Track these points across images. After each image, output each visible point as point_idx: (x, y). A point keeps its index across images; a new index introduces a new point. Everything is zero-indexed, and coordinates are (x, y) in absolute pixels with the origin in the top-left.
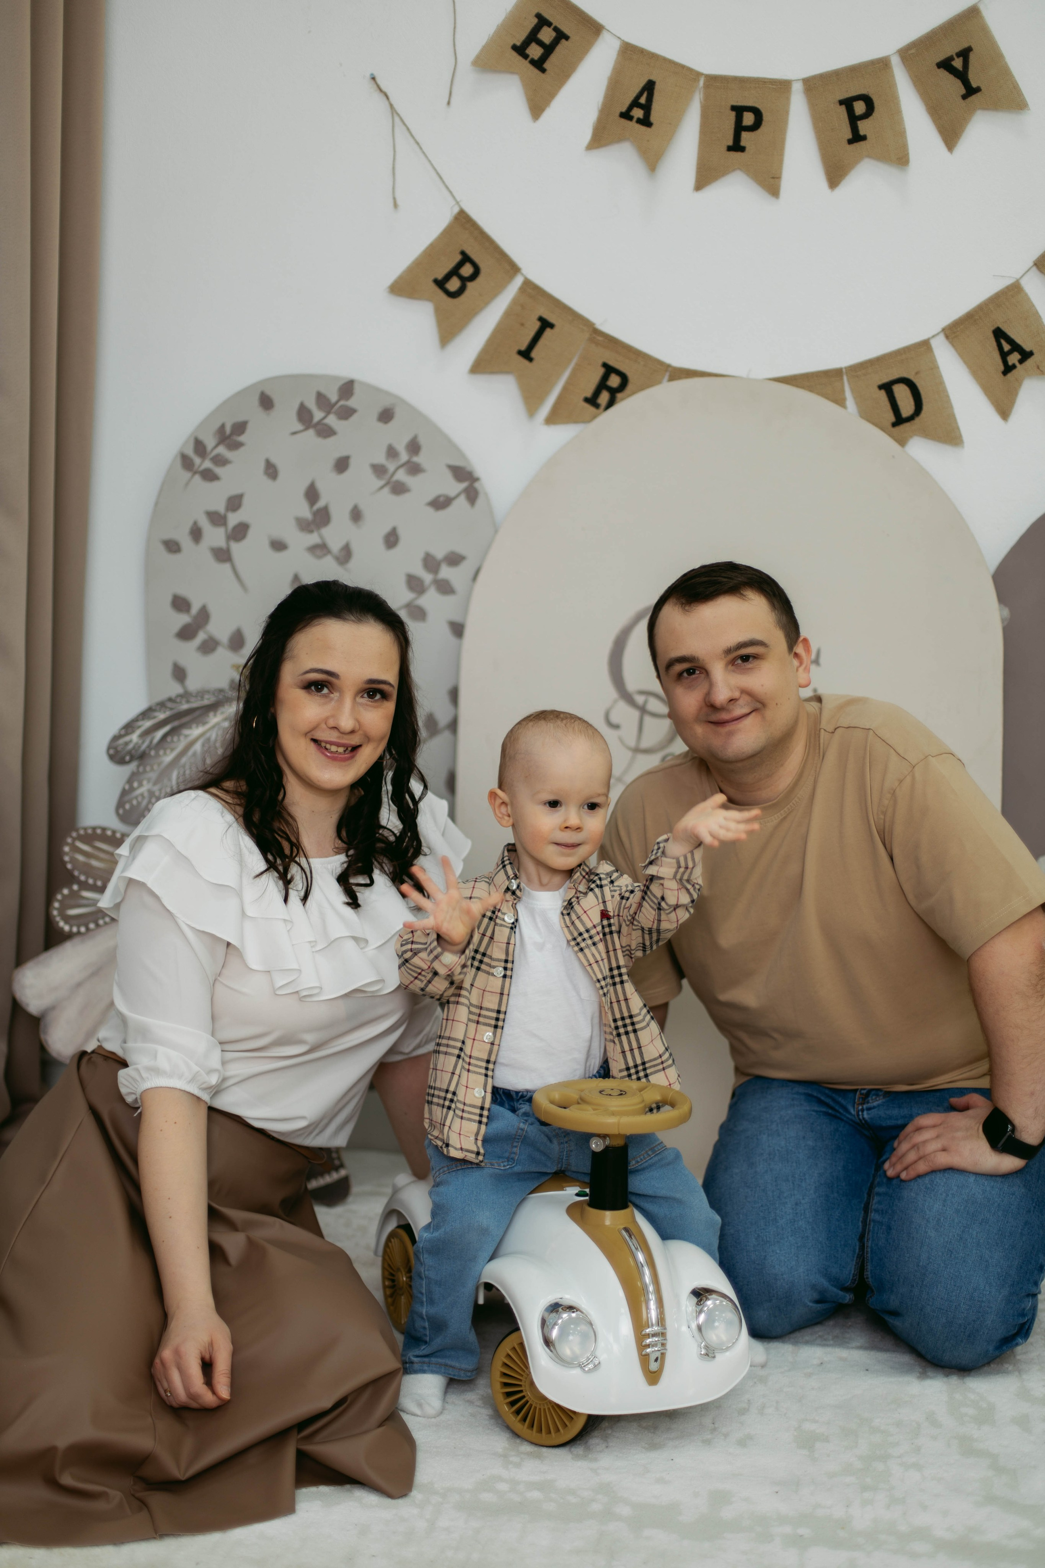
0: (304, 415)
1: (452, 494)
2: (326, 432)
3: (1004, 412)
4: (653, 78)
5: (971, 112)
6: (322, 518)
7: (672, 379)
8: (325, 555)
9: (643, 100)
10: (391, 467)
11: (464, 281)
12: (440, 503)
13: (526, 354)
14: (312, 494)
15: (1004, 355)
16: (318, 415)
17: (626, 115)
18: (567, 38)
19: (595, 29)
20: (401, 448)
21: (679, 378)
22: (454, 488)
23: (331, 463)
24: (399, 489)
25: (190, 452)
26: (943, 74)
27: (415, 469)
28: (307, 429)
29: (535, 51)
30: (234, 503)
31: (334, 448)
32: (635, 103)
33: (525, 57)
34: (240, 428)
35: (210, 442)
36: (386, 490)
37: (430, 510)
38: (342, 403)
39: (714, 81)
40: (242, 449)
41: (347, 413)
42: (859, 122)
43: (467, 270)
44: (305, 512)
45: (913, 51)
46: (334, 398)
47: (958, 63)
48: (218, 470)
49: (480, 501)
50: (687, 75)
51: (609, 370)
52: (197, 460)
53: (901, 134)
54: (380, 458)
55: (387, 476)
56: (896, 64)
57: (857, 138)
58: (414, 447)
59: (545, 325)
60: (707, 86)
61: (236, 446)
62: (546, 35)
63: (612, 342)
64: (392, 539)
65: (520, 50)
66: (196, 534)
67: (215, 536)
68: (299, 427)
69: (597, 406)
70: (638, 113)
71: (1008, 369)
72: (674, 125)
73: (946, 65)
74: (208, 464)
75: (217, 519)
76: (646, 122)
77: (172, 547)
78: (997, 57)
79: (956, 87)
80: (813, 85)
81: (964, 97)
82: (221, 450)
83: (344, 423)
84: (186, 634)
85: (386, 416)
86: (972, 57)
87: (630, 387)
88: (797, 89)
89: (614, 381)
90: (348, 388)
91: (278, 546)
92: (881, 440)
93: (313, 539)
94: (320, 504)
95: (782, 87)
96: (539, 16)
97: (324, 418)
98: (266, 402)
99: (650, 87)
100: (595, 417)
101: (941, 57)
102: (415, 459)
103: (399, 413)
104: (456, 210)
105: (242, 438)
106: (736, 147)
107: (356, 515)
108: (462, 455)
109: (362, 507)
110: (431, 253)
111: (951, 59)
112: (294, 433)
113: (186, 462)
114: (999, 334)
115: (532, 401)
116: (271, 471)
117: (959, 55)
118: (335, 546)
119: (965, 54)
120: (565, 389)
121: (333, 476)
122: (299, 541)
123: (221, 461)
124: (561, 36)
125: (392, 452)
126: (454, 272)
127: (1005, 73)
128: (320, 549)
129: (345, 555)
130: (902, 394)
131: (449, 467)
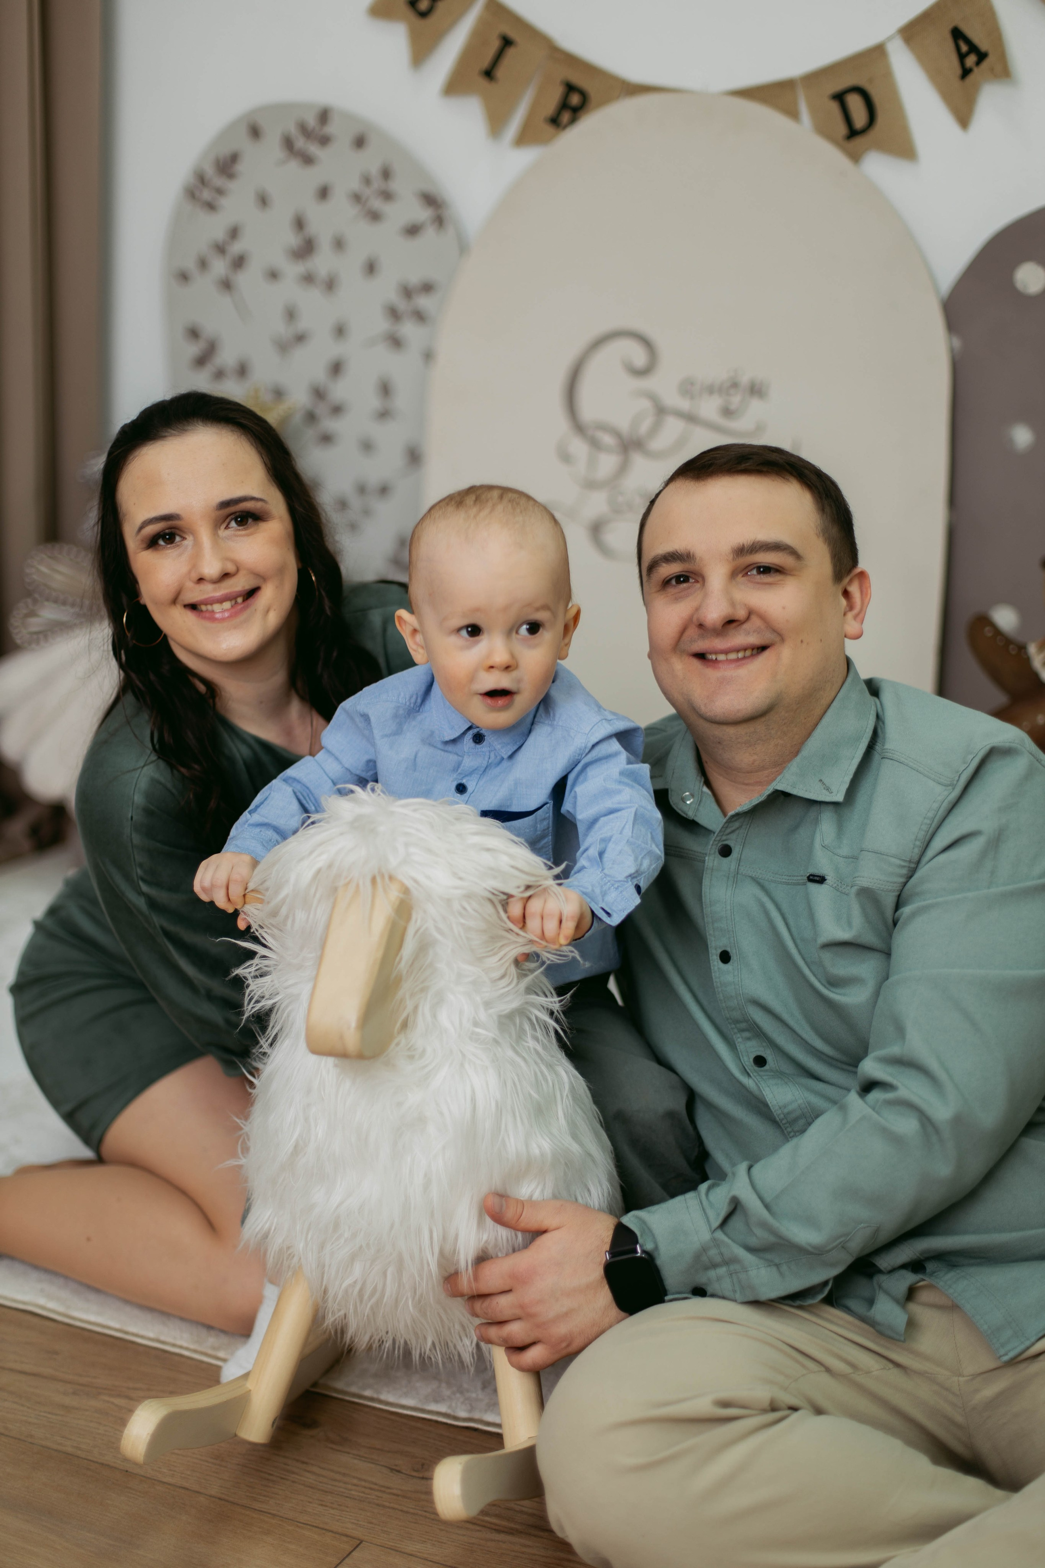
0: (288, 143)
1: (421, 220)
3: (964, 121)
6: (309, 246)
7: (628, 95)
8: (314, 284)
12: (413, 230)
13: (489, 74)
14: (299, 224)
15: (961, 58)
16: (300, 143)
21: (635, 94)
22: (422, 214)
24: (374, 217)
27: (387, 196)
28: (291, 157)
30: (234, 233)
34: (234, 158)
35: (210, 173)
36: (363, 217)
37: (404, 237)
40: (237, 179)
41: (325, 141)
44: (295, 241)
48: (219, 201)
49: (450, 227)
51: (570, 88)
52: (200, 192)
54: (357, 186)
59: (507, 42)
61: (232, 176)
63: (571, 59)
66: (203, 264)
67: (219, 267)
68: (285, 155)
69: (558, 126)
71: (966, 72)
74: (210, 195)
75: (219, 250)
77: (184, 277)
82: (221, 180)
83: (322, 150)
84: (200, 361)
85: (360, 142)
87: (589, 106)
89: (575, 99)
90: (324, 116)
91: (273, 275)
92: (834, 155)
93: (303, 268)
94: (307, 233)
97: (305, 145)
98: (255, 132)
100: (557, 137)
103: (371, 139)
105: (236, 168)
107: (339, 244)
108: (428, 180)
112: (282, 163)
113: (191, 193)
114: (956, 34)
115: (497, 124)
116: (263, 201)
118: (321, 275)
120: (528, 108)
122: (291, 270)
123: (220, 192)
125: (367, 180)
128: (309, 279)
129: (330, 285)
130: (855, 103)
131: (418, 192)
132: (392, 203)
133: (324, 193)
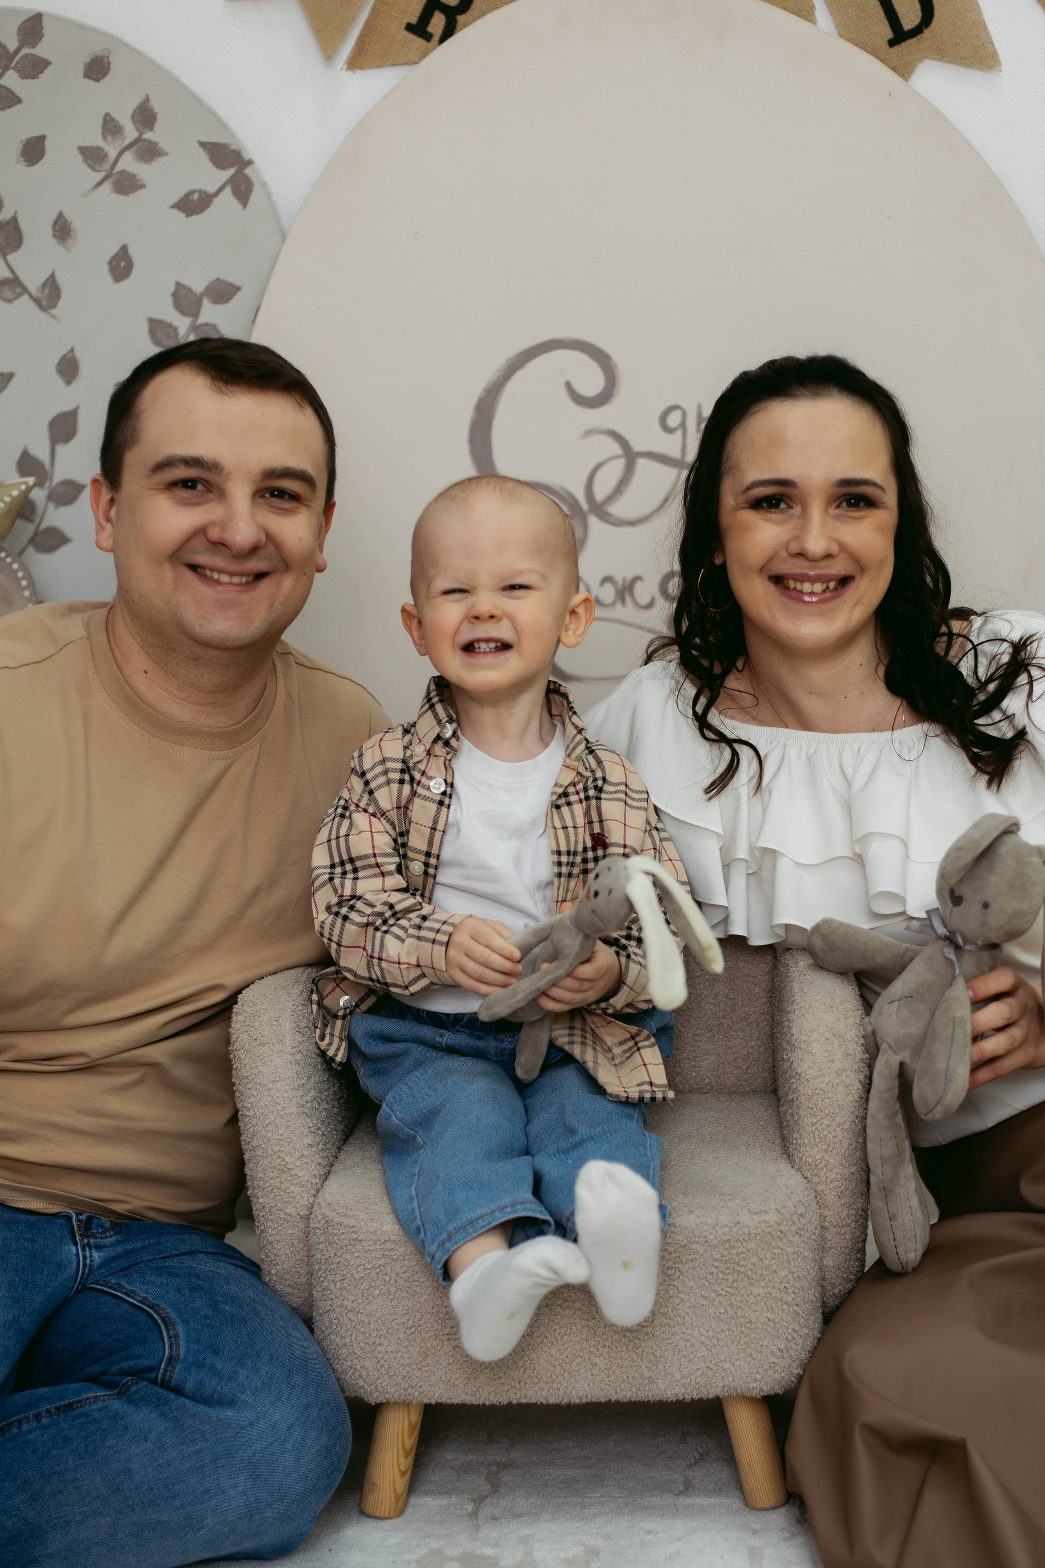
1: (211, 188)
2: (4, 101)
6: (8, 235)
8: (19, 296)
10: (112, 151)
12: (192, 204)
20: (124, 119)
22: (212, 178)
23: (15, 148)
24: (126, 185)
27: (148, 152)
31: (17, 125)
37: (178, 214)
38: (25, 51)
41: (34, 69)
46: (11, 44)
49: (255, 197)
54: (94, 138)
55: (107, 165)
58: (145, 117)
64: (121, 266)
69: (428, 37)
83: (31, 83)
85: (97, 69)
87: (478, 4)
90: (32, 27)
92: (870, 69)
100: (425, 54)
102: (148, 136)
103: (116, 63)
107: (62, 230)
108: (222, 127)
109: (70, 217)
115: (326, 40)
118: (33, 280)
120: (375, 11)
121: (21, 169)
125: (111, 128)
129: (50, 295)
131: (203, 145)
132: (159, 163)
133: (34, 150)
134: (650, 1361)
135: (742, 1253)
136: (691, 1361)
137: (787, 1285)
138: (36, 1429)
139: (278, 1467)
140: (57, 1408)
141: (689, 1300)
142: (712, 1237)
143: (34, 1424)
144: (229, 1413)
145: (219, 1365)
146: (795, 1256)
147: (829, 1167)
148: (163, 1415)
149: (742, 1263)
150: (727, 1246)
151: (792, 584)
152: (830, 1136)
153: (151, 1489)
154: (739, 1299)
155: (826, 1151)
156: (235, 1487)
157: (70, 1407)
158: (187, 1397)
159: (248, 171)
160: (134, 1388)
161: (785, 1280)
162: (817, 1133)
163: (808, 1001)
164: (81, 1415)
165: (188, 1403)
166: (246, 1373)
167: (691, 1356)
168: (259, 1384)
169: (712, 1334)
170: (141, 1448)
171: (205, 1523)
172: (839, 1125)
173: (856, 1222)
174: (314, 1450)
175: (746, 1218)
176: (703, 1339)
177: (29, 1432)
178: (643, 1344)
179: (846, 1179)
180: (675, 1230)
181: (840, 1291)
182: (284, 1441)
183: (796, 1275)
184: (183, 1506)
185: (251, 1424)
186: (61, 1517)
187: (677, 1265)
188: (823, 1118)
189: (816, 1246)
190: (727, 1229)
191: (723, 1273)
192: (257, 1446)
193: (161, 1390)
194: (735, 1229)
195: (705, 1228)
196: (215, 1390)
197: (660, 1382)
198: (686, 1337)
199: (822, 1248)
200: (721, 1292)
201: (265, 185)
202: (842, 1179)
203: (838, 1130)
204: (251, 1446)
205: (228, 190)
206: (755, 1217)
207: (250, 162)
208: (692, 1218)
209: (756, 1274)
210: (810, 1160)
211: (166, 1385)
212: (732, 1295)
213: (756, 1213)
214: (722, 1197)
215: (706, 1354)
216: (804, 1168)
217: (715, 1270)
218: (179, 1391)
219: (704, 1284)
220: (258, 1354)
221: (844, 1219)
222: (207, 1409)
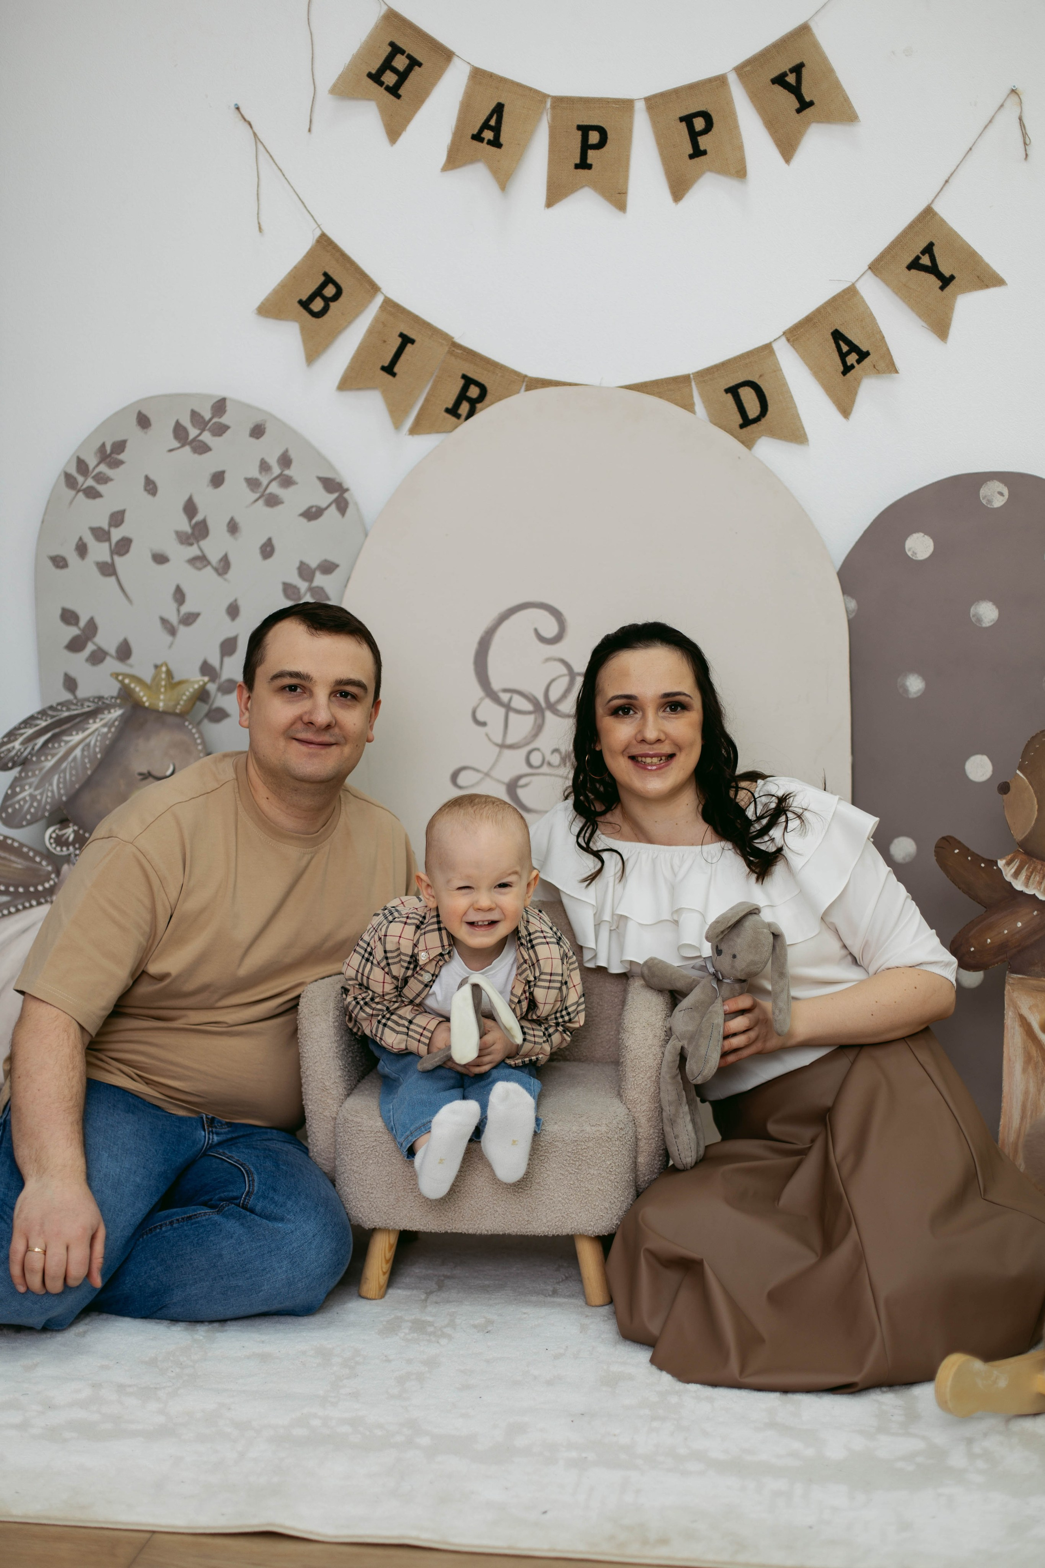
0: (179, 432)
1: (324, 505)
2: (202, 448)
3: (846, 410)
4: (501, 101)
5: (807, 124)
6: (200, 531)
7: (528, 389)
8: (205, 566)
9: (493, 123)
10: (264, 481)
11: (328, 301)
12: (312, 514)
13: (389, 370)
14: (190, 509)
15: (843, 356)
16: (193, 432)
17: (477, 137)
18: (420, 65)
19: (446, 55)
20: (273, 462)
21: (536, 388)
22: (324, 498)
23: (207, 477)
24: (273, 501)
25: (73, 471)
26: (778, 88)
27: (287, 482)
28: (183, 446)
29: (390, 78)
30: (117, 519)
31: (209, 464)
32: (486, 126)
33: (381, 84)
34: (120, 446)
35: (91, 461)
36: (261, 502)
37: (304, 521)
38: (215, 420)
39: (560, 102)
40: (122, 467)
41: (221, 430)
42: (699, 138)
43: (330, 291)
44: (185, 526)
45: (748, 68)
46: (207, 415)
47: (791, 79)
48: (100, 488)
49: (350, 511)
50: (535, 97)
51: (468, 381)
52: (80, 479)
53: (740, 148)
54: (254, 473)
55: (261, 489)
56: (734, 83)
57: (697, 152)
58: (285, 461)
59: (406, 340)
60: (553, 107)
61: (118, 464)
62: (400, 63)
63: (471, 355)
64: (268, 550)
65: (376, 78)
66: (82, 549)
67: (100, 551)
68: (176, 444)
69: (458, 416)
70: (488, 135)
71: (847, 369)
72: (523, 146)
73: (780, 80)
74: (90, 482)
75: (101, 534)
76: (496, 143)
77: (60, 562)
78: (828, 71)
79: (792, 102)
80: (654, 103)
81: (799, 111)
82: (103, 468)
83: (217, 439)
84: (75, 645)
85: (258, 431)
86: (804, 71)
87: (488, 397)
88: (640, 108)
89: (474, 392)
90: (220, 406)
91: (160, 559)
92: (728, 443)
93: (194, 551)
94: (199, 518)
95: (626, 105)
96: (392, 44)
97: (200, 435)
98: (144, 422)
99: (499, 109)
100: (456, 427)
101: (775, 73)
102: (287, 472)
103: (269, 429)
104: (318, 233)
105: (121, 457)
106: (583, 164)
107: (233, 527)
108: (331, 467)
109: (238, 519)
110: (296, 275)
111: (784, 75)
112: (171, 451)
113: (70, 481)
114: (837, 336)
115: (397, 413)
116: (151, 487)
117: (792, 70)
118: (214, 557)
119: (798, 69)
120: (427, 400)
121: (210, 490)
122: (180, 554)
123: (102, 479)
124: (414, 63)
125: (264, 466)
126: (318, 293)
127: (837, 86)
128: (200, 561)
129: (224, 566)
130: (748, 396)
131: (320, 479)
132: (292, 489)
133: (218, 479)
134: (529, 1211)
135: (584, 1149)
136: (552, 1212)
137: (611, 1170)
138: (170, 1230)
139: (306, 1258)
140: (183, 1219)
141: (553, 1175)
142: (567, 1138)
143: (169, 1227)
144: (280, 1225)
145: (276, 1198)
146: (617, 1153)
147: (642, 1103)
148: (242, 1224)
149: (584, 1155)
150: (576, 1144)
151: (640, 759)
152: (643, 1084)
153: (233, 1267)
154: (582, 1176)
155: (641, 1093)
156: (281, 1267)
157: (190, 1218)
158: (256, 1215)
159: (346, 495)
160: (226, 1208)
161: (610, 1167)
162: (636, 1082)
163: (635, 1004)
164: (196, 1223)
165: (256, 1217)
166: (291, 1203)
167: (553, 1209)
168: (298, 1210)
169: (566, 1196)
170: (229, 1243)
171: (263, 1288)
172: (649, 1078)
173: (659, 1137)
174: (328, 1250)
175: (588, 1129)
176: (560, 1199)
177: (166, 1232)
178: (525, 1200)
179: (653, 1111)
180: (546, 1133)
181: (648, 1178)
182: (310, 1243)
183: (617, 1164)
184: (251, 1277)
185: (292, 1232)
186: (182, 1281)
187: (546, 1154)
188: (639, 1073)
189: (630, 1148)
190: (576, 1134)
191: (573, 1160)
192: (295, 1245)
193: (242, 1210)
194: (581, 1134)
195: (563, 1133)
196: (273, 1212)
197: (534, 1223)
198: (550, 1197)
199: (635, 1151)
200: (571, 1172)
201: (356, 504)
202: (650, 1110)
203: (648, 1081)
204: (291, 1244)
205: (333, 507)
206: (593, 1128)
207: (347, 490)
208: (556, 1127)
209: (592, 1162)
210: (631, 1098)
211: (244, 1207)
212: (578, 1173)
213: (594, 1126)
214: (575, 1115)
215: (561, 1208)
216: (628, 1103)
217: (568, 1158)
218: (252, 1211)
219: (561, 1166)
220: (299, 1194)
221: (651, 1135)
222: (267, 1222)
